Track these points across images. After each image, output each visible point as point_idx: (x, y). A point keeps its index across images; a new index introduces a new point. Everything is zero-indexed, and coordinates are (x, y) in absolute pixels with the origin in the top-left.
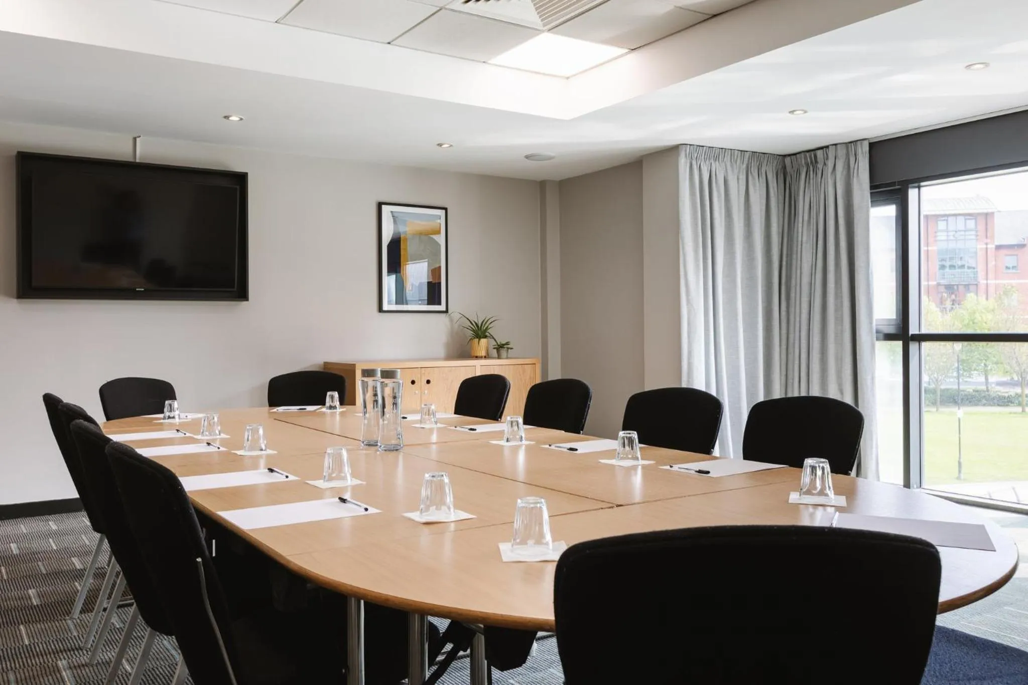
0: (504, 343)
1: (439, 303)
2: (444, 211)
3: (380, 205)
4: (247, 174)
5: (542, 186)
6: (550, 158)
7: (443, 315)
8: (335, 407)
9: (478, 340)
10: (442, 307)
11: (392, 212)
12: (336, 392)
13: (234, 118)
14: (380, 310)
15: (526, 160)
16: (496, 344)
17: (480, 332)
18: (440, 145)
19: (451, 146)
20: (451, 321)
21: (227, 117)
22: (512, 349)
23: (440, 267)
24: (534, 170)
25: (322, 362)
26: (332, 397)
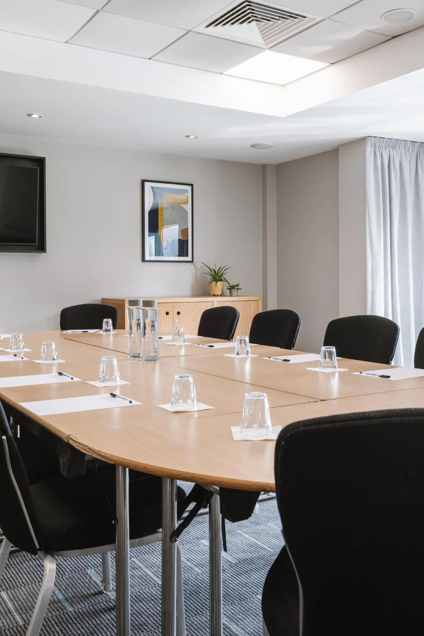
0: (235, 284)
1: (187, 256)
2: (190, 187)
3: (143, 182)
4: (45, 158)
5: (263, 168)
6: (271, 147)
7: (190, 264)
8: (109, 330)
9: (215, 282)
10: (189, 258)
11: (152, 187)
12: (110, 319)
13: (35, 116)
14: (143, 260)
15: (252, 147)
16: (229, 286)
17: (217, 277)
18: (188, 137)
19: (196, 137)
20: (196, 268)
21: (29, 115)
22: (241, 289)
23: (187, 229)
24: (259, 156)
25: (100, 299)
26: (107, 323)
